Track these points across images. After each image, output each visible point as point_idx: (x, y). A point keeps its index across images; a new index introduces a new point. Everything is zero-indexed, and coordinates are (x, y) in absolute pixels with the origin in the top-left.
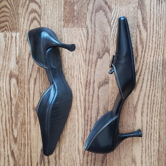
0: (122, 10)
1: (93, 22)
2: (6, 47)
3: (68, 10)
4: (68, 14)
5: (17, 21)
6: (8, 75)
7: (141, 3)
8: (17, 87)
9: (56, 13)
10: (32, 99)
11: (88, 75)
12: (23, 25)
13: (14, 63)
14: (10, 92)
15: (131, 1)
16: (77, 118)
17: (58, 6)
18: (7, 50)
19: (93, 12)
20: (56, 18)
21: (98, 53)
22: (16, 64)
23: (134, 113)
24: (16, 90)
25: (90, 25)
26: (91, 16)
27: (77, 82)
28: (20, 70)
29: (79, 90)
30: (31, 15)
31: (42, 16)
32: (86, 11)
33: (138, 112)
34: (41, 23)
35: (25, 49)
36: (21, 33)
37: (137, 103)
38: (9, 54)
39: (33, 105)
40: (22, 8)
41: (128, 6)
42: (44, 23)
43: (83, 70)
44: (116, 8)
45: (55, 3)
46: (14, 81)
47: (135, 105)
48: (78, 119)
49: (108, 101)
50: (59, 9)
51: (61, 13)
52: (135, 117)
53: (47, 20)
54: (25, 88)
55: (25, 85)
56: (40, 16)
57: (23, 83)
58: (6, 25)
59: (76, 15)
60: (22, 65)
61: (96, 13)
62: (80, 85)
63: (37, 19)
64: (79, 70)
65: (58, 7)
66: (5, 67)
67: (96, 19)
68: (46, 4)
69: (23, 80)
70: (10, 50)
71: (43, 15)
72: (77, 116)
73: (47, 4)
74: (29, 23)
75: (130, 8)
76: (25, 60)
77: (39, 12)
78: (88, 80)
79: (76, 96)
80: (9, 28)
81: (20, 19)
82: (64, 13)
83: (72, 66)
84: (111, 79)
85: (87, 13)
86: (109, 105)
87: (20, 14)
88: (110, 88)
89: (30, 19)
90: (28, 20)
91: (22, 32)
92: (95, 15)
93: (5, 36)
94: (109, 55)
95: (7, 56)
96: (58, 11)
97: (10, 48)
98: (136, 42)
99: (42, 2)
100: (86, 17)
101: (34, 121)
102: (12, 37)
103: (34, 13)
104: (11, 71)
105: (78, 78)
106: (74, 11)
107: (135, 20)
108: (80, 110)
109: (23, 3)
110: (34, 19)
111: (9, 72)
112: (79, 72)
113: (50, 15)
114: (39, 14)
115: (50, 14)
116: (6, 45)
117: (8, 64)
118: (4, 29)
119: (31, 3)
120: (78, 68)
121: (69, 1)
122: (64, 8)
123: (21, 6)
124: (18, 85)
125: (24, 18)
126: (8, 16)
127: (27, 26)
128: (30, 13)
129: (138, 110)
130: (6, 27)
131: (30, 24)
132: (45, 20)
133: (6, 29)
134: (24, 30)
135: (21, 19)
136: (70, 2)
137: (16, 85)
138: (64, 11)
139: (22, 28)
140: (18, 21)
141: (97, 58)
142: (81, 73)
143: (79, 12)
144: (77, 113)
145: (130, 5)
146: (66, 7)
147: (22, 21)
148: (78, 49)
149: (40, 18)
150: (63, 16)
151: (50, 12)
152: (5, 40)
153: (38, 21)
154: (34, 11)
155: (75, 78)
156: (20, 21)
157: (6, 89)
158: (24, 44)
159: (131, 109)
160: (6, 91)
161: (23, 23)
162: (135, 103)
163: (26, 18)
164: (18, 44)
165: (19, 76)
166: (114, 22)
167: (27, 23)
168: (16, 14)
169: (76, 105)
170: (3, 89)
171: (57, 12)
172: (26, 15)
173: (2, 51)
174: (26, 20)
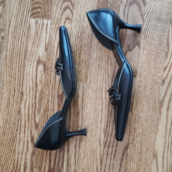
0: (156, 5)
1: (126, 14)
2: (36, 33)
3: (102, 1)
4: (102, 5)
5: (49, 8)
6: (36, 61)
8: (44, 74)
9: (89, 4)
10: (58, 87)
11: (116, 66)
12: (55, 13)
13: (43, 50)
14: (36, 78)
16: (100, 109)
18: (37, 36)
19: (126, 5)
20: (89, 8)
21: (128, 46)
22: (44, 51)
23: (160, 108)
24: (42, 76)
25: (123, 17)
26: (125, 9)
27: (104, 73)
28: (48, 57)
29: (106, 81)
30: (64, 4)
31: (75, 5)
32: (120, 3)
33: (164, 107)
34: (74, 12)
35: (56, 36)
36: (53, 21)
37: (164, 98)
38: (39, 40)
39: (58, 93)
42: (77, 12)
43: (111, 62)
44: (150, 3)
46: (41, 67)
47: (161, 100)
48: (102, 110)
49: (134, 95)
51: (95, 4)
52: (160, 112)
53: (80, 10)
54: (51, 75)
55: (52, 72)
56: (73, 5)
57: (50, 70)
58: (38, 12)
59: (110, 7)
60: (51, 52)
61: (129, 6)
62: (107, 76)
63: (69, 8)
64: (107, 61)
66: (34, 53)
67: (129, 12)
69: (50, 67)
70: (40, 37)
72: (101, 107)
74: (62, 11)
75: (164, 4)
76: (54, 48)
77: (73, 1)
78: (115, 71)
79: (102, 87)
80: (41, 15)
81: (53, 7)
83: (101, 57)
84: (139, 72)
85: (121, 5)
86: (135, 99)
87: (54, 2)
88: (138, 82)
89: (63, 7)
90: (61, 8)
91: (54, 19)
92: (129, 8)
93: (37, 23)
94: (139, 48)
95: (36, 42)
96: (91, 2)
97: (40, 35)
98: (168, 38)
100: (119, 9)
101: (58, 109)
102: (43, 24)
103: (68, 1)
104: (39, 57)
105: (106, 69)
106: (108, 2)
107: (169, 15)
108: (105, 101)
110: (67, 7)
111: (37, 58)
112: (107, 63)
113: (84, 5)
114: (73, 3)
115: (83, 4)
116: (36, 31)
117: (37, 50)
118: (36, 15)
120: (107, 59)
124: (45, 72)
125: (57, 6)
126: (41, 3)
127: (59, 14)
128: (64, 2)
129: (164, 106)
130: (38, 14)
131: (63, 13)
132: (78, 10)
133: (37, 16)
134: (56, 18)
137: (43, 71)
138: (97, 2)
139: (54, 16)
140: (51, 9)
141: (126, 51)
142: (109, 64)
143: (112, 4)
144: (101, 104)
147: (55, 9)
149: (73, 7)
152: (36, 27)
153: (70, 10)
155: (103, 69)
156: (53, 9)
157: (32, 75)
158: (54, 31)
159: (156, 104)
160: (32, 77)
161: (56, 11)
162: (161, 98)
163: (59, 6)
164: (48, 31)
165: (47, 63)
166: (147, 16)
167: (60, 11)
168: (49, 2)
169: (101, 96)
170: (29, 74)
172: (59, 3)
173: (32, 37)
174: (59, 8)
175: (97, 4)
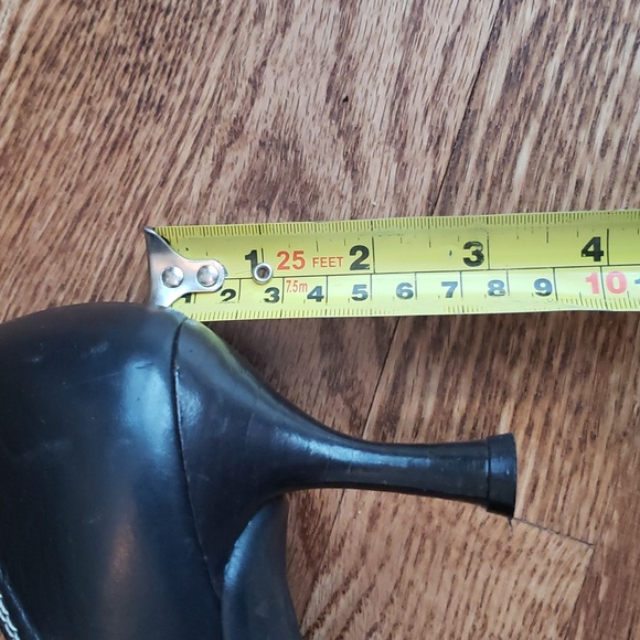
0: (421, 587)
7: (609, 594)
15: (527, 546)
41: (482, 576)
75: (495, 601)
145: (508, 578)
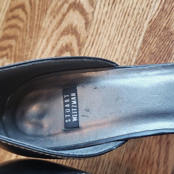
3: (153, 47)
4: (150, 59)
5: (32, 43)
9: (119, 49)
17: (129, 31)
30: (62, 38)
31: (86, 46)
40: (52, 18)
45: (124, 23)
50: (130, 39)
51: (133, 52)
58: (10, 47)
63: (71, 51)
65: (128, 35)
68: (104, 22)
71: (89, 45)
73: (106, 20)
77: (82, 36)
80: (13, 54)
81: (40, 41)
82: (140, 55)
87: (44, 29)
89: (59, 47)
90: (53, 48)
96: (125, 44)
99: (96, 14)
103: (72, 34)
109: (57, 8)
110: (67, 48)
113: (105, 49)
114: (81, 41)
115: (104, 46)
118: (4, 53)
119: (71, 11)
121: (164, 25)
122: (144, 42)
123: (51, 14)
125: (48, 41)
126: (19, 28)
128: (63, 33)
130: (8, 51)
133: (7, 55)
135: (42, 42)
136: (165, 28)
138: (141, 49)
140: (35, 44)
146: (150, 39)
147: (42, 47)
148: (148, 163)
150: (134, 61)
151: (106, 42)
154: (72, 30)
156: (38, 46)
168: (34, 28)
171: (122, 47)
172: (54, 35)
174: (50, 47)
175: (139, 54)
